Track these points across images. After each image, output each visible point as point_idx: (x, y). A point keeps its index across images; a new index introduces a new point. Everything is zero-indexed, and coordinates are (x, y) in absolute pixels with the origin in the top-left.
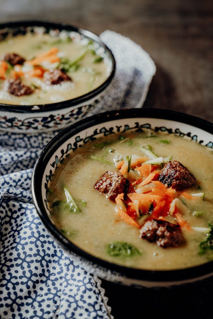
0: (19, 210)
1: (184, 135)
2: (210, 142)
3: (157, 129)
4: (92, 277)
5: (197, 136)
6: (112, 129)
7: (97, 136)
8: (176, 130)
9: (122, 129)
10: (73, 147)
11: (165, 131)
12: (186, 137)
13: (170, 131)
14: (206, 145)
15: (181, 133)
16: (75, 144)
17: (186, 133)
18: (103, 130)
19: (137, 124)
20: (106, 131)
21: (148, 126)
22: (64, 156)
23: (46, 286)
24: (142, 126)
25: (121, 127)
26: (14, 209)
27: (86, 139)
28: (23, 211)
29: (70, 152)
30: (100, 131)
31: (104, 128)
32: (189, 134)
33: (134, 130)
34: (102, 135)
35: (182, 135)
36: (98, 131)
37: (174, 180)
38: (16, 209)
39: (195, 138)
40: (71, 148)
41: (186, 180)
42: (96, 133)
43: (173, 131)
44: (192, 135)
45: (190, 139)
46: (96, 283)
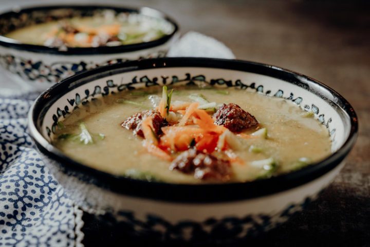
0: (15, 153)
1: (247, 87)
2: (280, 90)
3: (213, 82)
4: (73, 217)
5: (262, 86)
6: (155, 79)
7: (136, 86)
8: (236, 82)
9: (169, 81)
10: (103, 91)
11: (222, 84)
12: (249, 89)
13: (229, 84)
14: (275, 95)
15: (243, 85)
16: (106, 89)
17: (249, 84)
18: (145, 80)
19: (188, 75)
20: (149, 81)
21: (201, 78)
22: (90, 99)
23: (12, 230)
24: (194, 78)
25: (167, 78)
26: (10, 152)
27: (122, 85)
28: (19, 154)
29: (97, 96)
30: (141, 80)
31: (146, 77)
32: (253, 86)
33: (184, 83)
34: (143, 85)
35: (244, 88)
36: (138, 80)
37: (228, 119)
38: (12, 152)
39: (260, 88)
40: (100, 93)
41: (243, 119)
42: (134, 81)
43: (234, 83)
44: (256, 86)
45: (254, 90)
46: (76, 225)
